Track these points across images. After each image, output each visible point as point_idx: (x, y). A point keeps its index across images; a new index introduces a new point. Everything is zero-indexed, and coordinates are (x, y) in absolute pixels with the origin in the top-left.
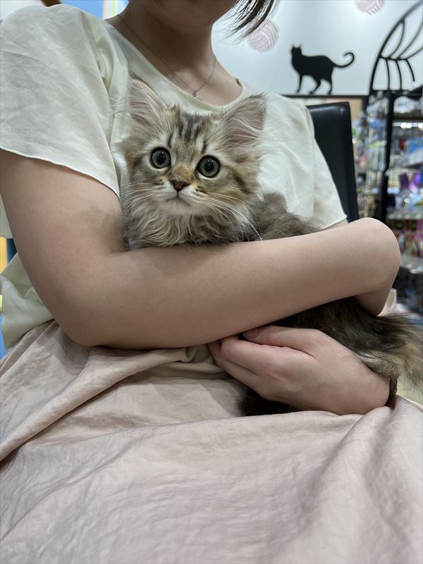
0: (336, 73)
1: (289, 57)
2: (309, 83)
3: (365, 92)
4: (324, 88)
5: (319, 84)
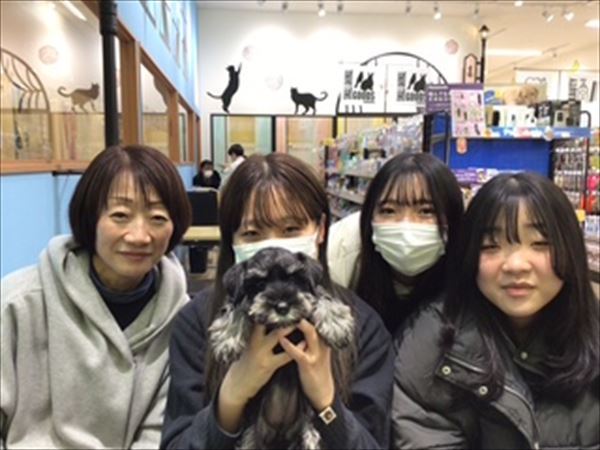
0: (318, 104)
1: (289, 94)
2: (302, 109)
3: (334, 113)
4: (311, 111)
5: (307, 110)
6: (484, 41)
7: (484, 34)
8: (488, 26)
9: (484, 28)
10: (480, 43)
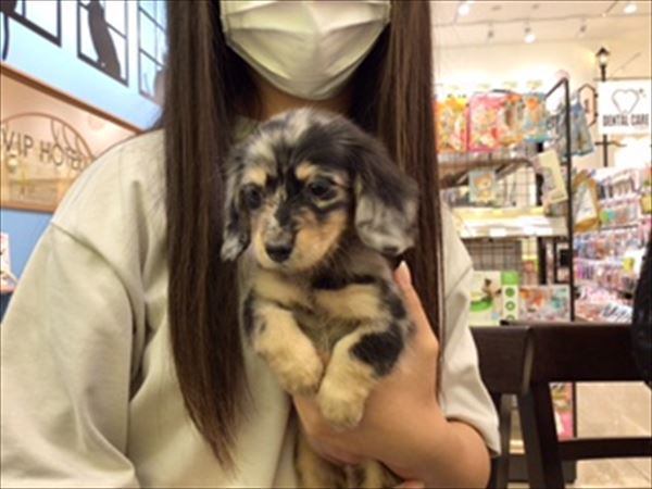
6: (603, 67)
7: (603, 59)
8: (607, 49)
9: (603, 51)
10: (599, 71)
